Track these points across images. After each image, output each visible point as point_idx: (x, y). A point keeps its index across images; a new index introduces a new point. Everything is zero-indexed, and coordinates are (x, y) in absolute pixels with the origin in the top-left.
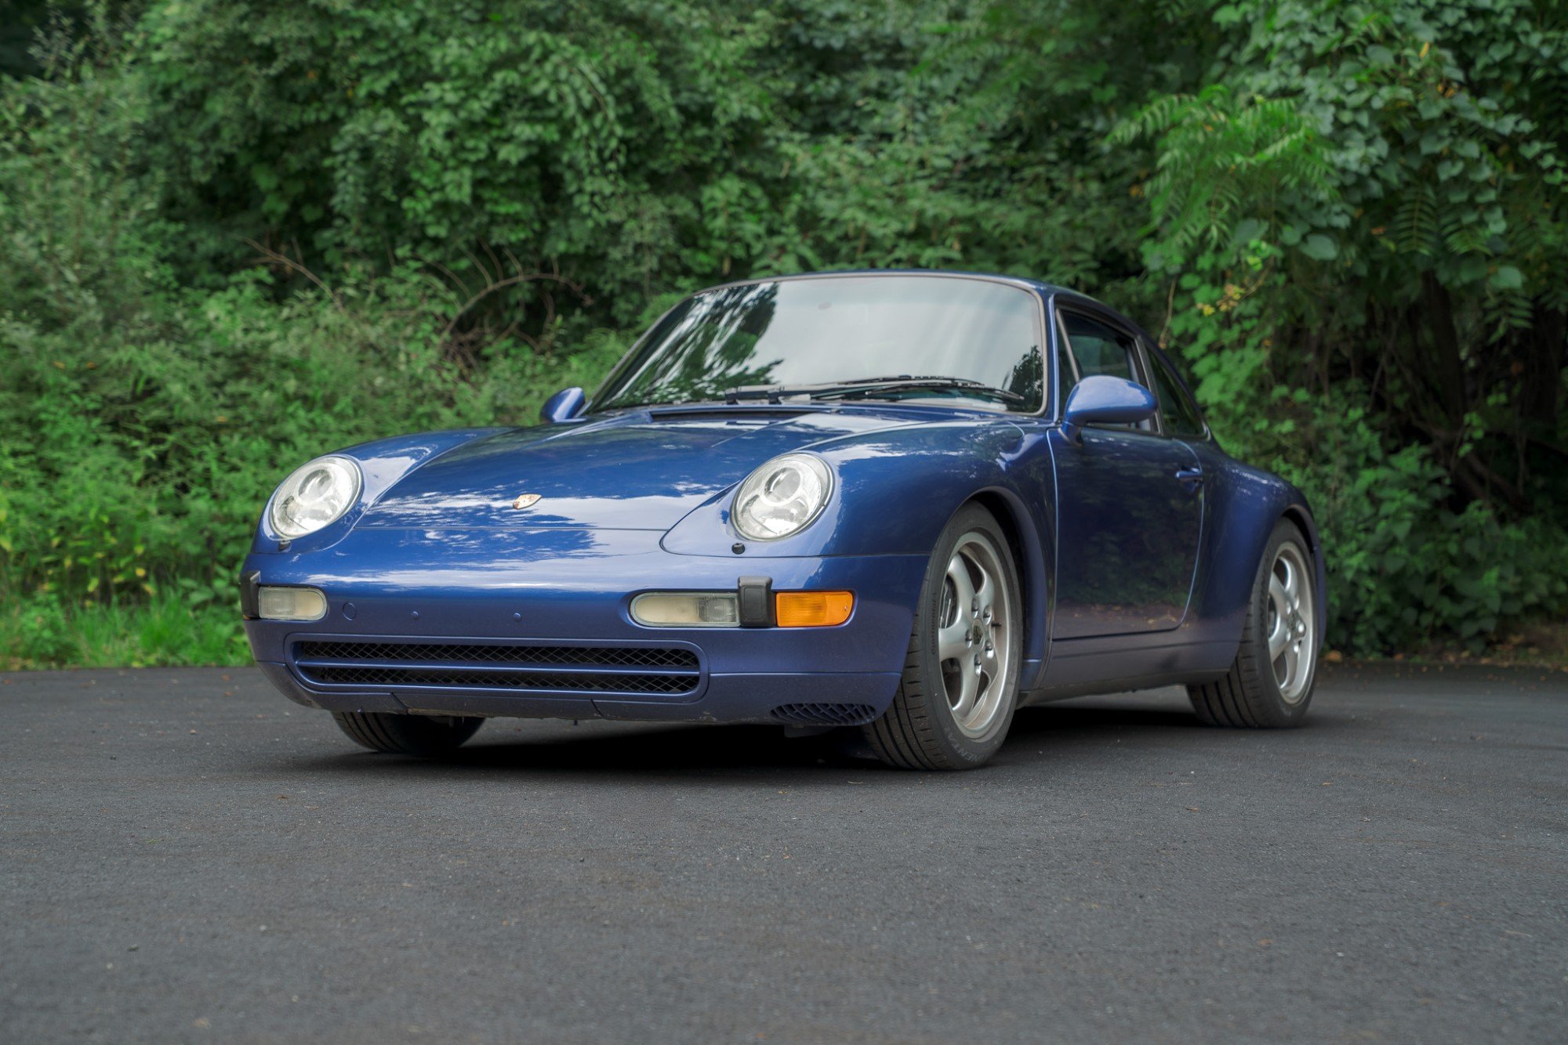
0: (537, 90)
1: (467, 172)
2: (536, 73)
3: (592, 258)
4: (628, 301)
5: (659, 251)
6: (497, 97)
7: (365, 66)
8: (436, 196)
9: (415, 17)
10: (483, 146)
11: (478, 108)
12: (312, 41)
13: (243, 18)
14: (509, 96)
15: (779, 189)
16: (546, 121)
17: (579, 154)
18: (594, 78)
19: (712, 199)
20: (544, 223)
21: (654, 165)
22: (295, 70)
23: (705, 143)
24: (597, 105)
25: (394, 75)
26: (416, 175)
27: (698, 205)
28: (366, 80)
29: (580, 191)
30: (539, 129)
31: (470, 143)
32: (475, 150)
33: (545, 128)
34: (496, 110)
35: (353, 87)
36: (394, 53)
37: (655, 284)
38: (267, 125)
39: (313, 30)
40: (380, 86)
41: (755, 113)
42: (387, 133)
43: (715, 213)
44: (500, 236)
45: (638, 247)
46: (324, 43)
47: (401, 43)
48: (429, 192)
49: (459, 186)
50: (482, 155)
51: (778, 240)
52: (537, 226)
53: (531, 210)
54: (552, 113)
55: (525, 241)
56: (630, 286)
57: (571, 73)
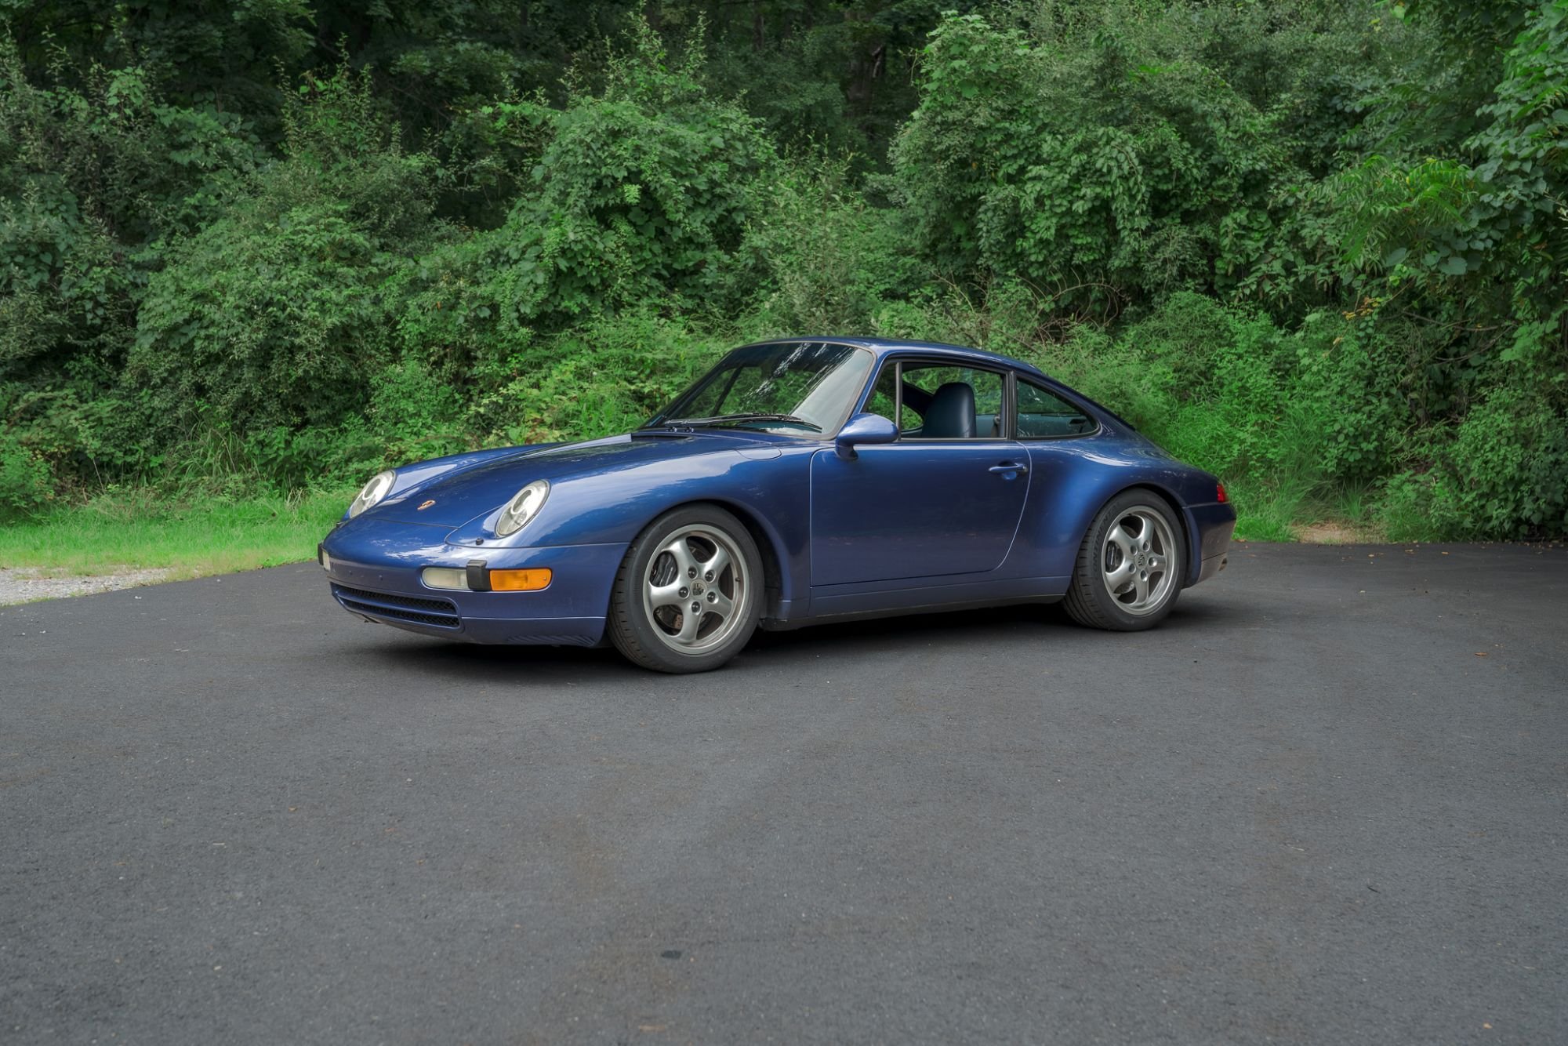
0: (1098, 165)
1: (1054, 220)
2: (1101, 154)
3: (1137, 269)
4: (1160, 296)
5: (1178, 263)
6: (1075, 171)
7: (1005, 157)
8: (1038, 237)
9: (1038, 123)
10: (1065, 203)
11: (1063, 180)
12: (972, 146)
13: (938, 132)
14: (1084, 168)
15: (1277, 215)
16: (1103, 184)
17: (1122, 204)
18: (1133, 155)
19: (1227, 226)
20: (1108, 248)
21: (1186, 206)
22: (963, 163)
23: (1225, 188)
24: (1132, 173)
25: (1022, 162)
26: (1027, 224)
27: (1216, 231)
28: (1004, 166)
29: (1124, 228)
30: (1098, 190)
31: (1057, 202)
32: (1060, 205)
33: (1104, 189)
34: (1076, 178)
35: (996, 171)
36: (1022, 148)
37: (1177, 284)
38: (953, 197)
39: (971, 138)
40: (1012, 168)
41: (1261, 165)
42: (1004, 200)
43: (1226, 233)
44: (1079, 258)
45: (1165, 261)
46: (980, 145)
47: (1026, 141)
48: (1035, 233)
49: (1048, 228)
50: (1064, 209)
51: (1273, 250)
52: (1103, 251)
53: (1100, 241)
54: (1108, 178)
55: (1095, 260)
56: (1159, 285)
57: (1120, 152)
